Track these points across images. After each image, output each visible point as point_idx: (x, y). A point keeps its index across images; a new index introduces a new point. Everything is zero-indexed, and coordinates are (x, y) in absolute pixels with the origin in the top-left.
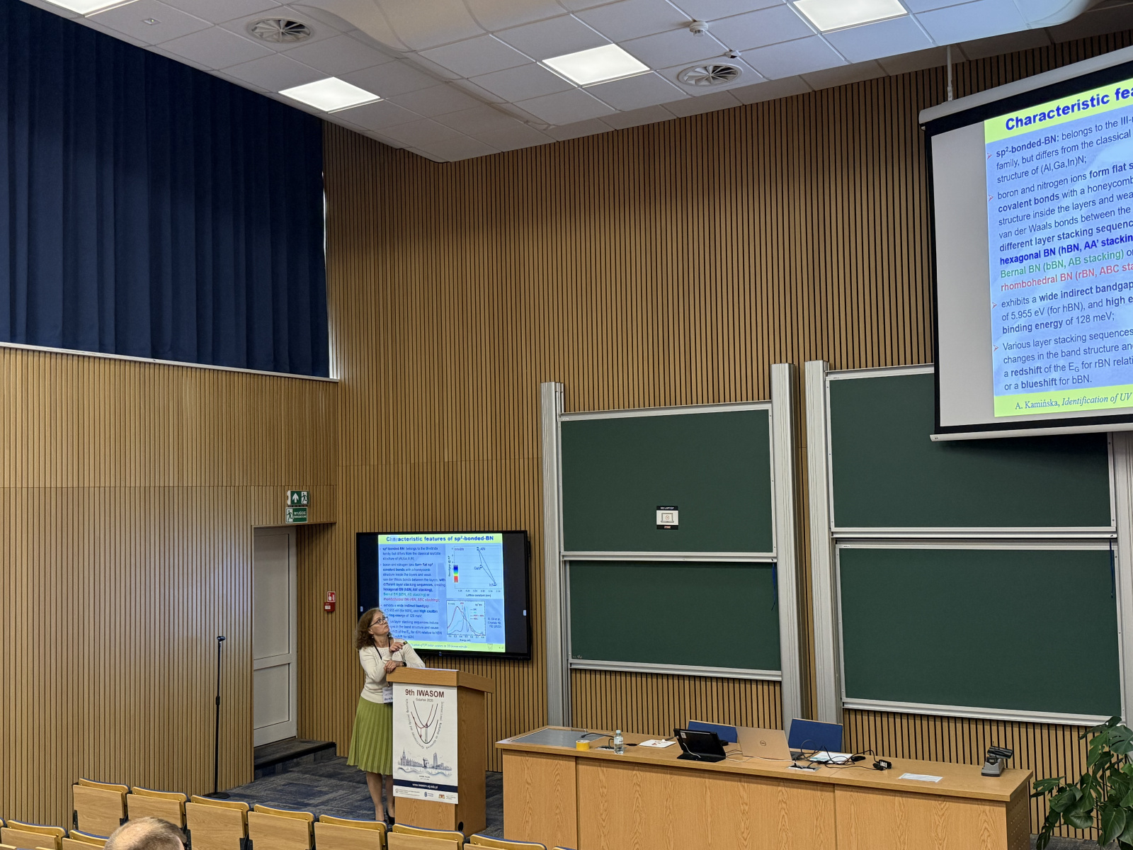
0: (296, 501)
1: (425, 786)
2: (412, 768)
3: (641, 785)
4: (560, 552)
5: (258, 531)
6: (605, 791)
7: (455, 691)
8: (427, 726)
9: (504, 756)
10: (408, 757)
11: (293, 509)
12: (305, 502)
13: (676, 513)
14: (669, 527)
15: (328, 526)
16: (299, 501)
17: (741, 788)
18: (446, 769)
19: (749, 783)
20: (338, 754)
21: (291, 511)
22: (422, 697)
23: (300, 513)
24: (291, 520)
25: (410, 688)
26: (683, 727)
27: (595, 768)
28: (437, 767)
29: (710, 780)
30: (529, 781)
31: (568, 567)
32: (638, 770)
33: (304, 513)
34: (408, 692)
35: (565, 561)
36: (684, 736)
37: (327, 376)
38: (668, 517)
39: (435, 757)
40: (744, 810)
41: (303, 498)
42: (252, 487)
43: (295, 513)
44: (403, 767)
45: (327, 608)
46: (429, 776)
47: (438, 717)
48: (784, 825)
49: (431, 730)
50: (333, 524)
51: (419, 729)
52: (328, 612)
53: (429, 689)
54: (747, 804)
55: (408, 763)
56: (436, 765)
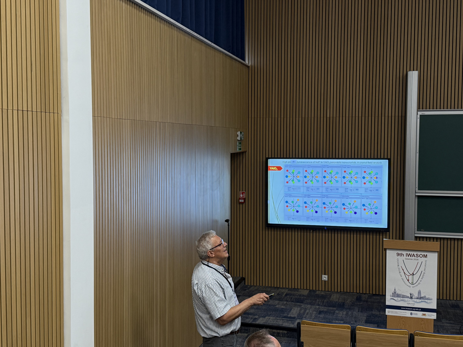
1: (411, 309)
2: (401, 298)
7: (436, 254)
8: (413, 274)
10: (398, 292)
16: (242, 138)
18: (428, 299)
20: (246, 284)
22: (409, 257)
23: (240, 145)
24: (238, 149)
25: (400, 252)
34: (398, 255)
37: (245, 61)
39: (419, 292)
44: (394, 298)
45: (240, 201)
46: (413, 303)
47: (422, 269)
51: (407, 276)
53: (415, 253)
55: (398, 296)
56: (420, 297)
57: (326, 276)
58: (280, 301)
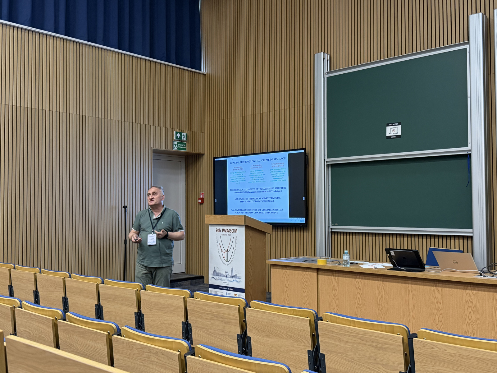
0: (178, 138)
1: (226, 288)
2: (219, 277)
3: (362, 289)
4: (324, 160)
5: (156, 152)
6: (337, 293)
7: (243, 229)
8: (228, 251)
9: (272, 269)
10: (217, 271)
11: (178, 142)
12: (185, 139)
13: (399, 127)
14: (395, 137)
15: (200, 156)
16: (181, 138)
17: (436, 291)
18: (238, 278)
19: (443, 287)
20: (205, 283)
21: (176, 143)
22: (225, 233)
23: (182, 145)
24: (176, 148)
25: (218, 227)
26: (391, 247)
27: (329, 277)
28: (233, 277)
29: (412, 285)
30: (287, 286)
31: (330, 169)
32: (360, 279)
33: (185, 145)
34: (218, 230)
35: (328, 164)
36: (393, 253)
37: (200, 70)
38: (394, 131)
39: (232, 271)
40: (439, 307)
41: (183, 137)
42: (152, 126)
43: (179, 145)
44: (214, 277)
45: (200, 201)
46: (228, 282)
47: (233, 246)
48: (470, 319)
49: (230, 253)
50: (202, 155)
51: (223, 253)
52: (200, 204)
53: (228, 228)
54: (441, 303)
55: (217, 274)
56: (232, 275)
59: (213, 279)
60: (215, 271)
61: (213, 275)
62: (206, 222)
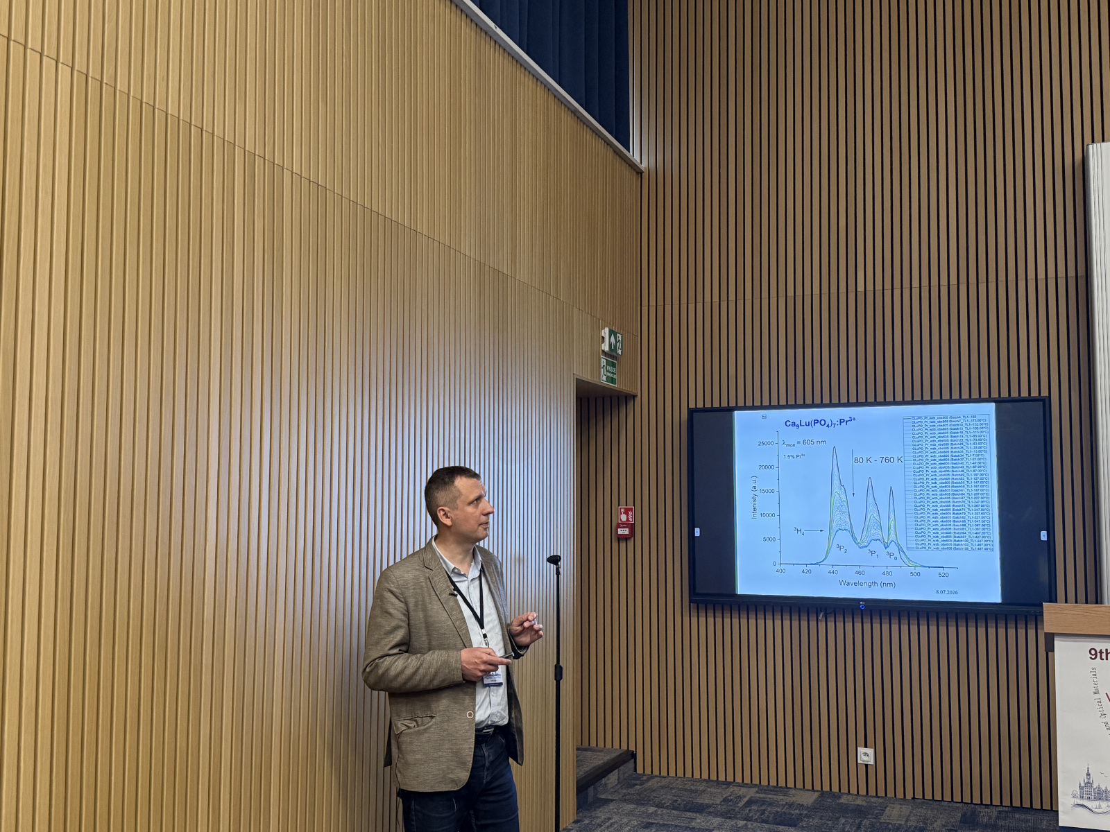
0: (612, 347)
10: (1100, 782)
11: (607, 360)
12: (620, 352)
20: (640, 770)
23: (612, 369)
24: (604, 378)
25: (1100, 645)
33: (616, 370)
34: (1095, 654)
41: (618, 345)
43: (608, 367)
44: (1086, 803)
45: (620, 531)
52: (621, 538)
55: (1101, 795)
57: (870, 751)
58: (727, 818)
59: (1081, 809)
60: (1089, 784)
61: (1082, 797)
62: (1048, 627)
